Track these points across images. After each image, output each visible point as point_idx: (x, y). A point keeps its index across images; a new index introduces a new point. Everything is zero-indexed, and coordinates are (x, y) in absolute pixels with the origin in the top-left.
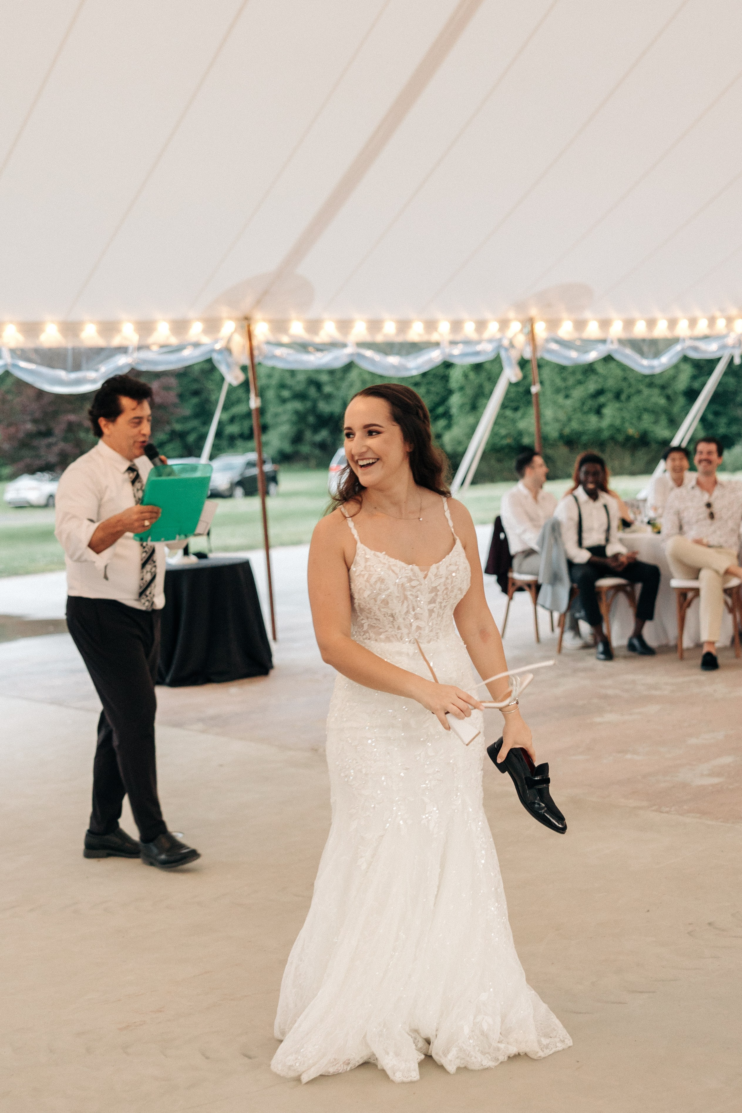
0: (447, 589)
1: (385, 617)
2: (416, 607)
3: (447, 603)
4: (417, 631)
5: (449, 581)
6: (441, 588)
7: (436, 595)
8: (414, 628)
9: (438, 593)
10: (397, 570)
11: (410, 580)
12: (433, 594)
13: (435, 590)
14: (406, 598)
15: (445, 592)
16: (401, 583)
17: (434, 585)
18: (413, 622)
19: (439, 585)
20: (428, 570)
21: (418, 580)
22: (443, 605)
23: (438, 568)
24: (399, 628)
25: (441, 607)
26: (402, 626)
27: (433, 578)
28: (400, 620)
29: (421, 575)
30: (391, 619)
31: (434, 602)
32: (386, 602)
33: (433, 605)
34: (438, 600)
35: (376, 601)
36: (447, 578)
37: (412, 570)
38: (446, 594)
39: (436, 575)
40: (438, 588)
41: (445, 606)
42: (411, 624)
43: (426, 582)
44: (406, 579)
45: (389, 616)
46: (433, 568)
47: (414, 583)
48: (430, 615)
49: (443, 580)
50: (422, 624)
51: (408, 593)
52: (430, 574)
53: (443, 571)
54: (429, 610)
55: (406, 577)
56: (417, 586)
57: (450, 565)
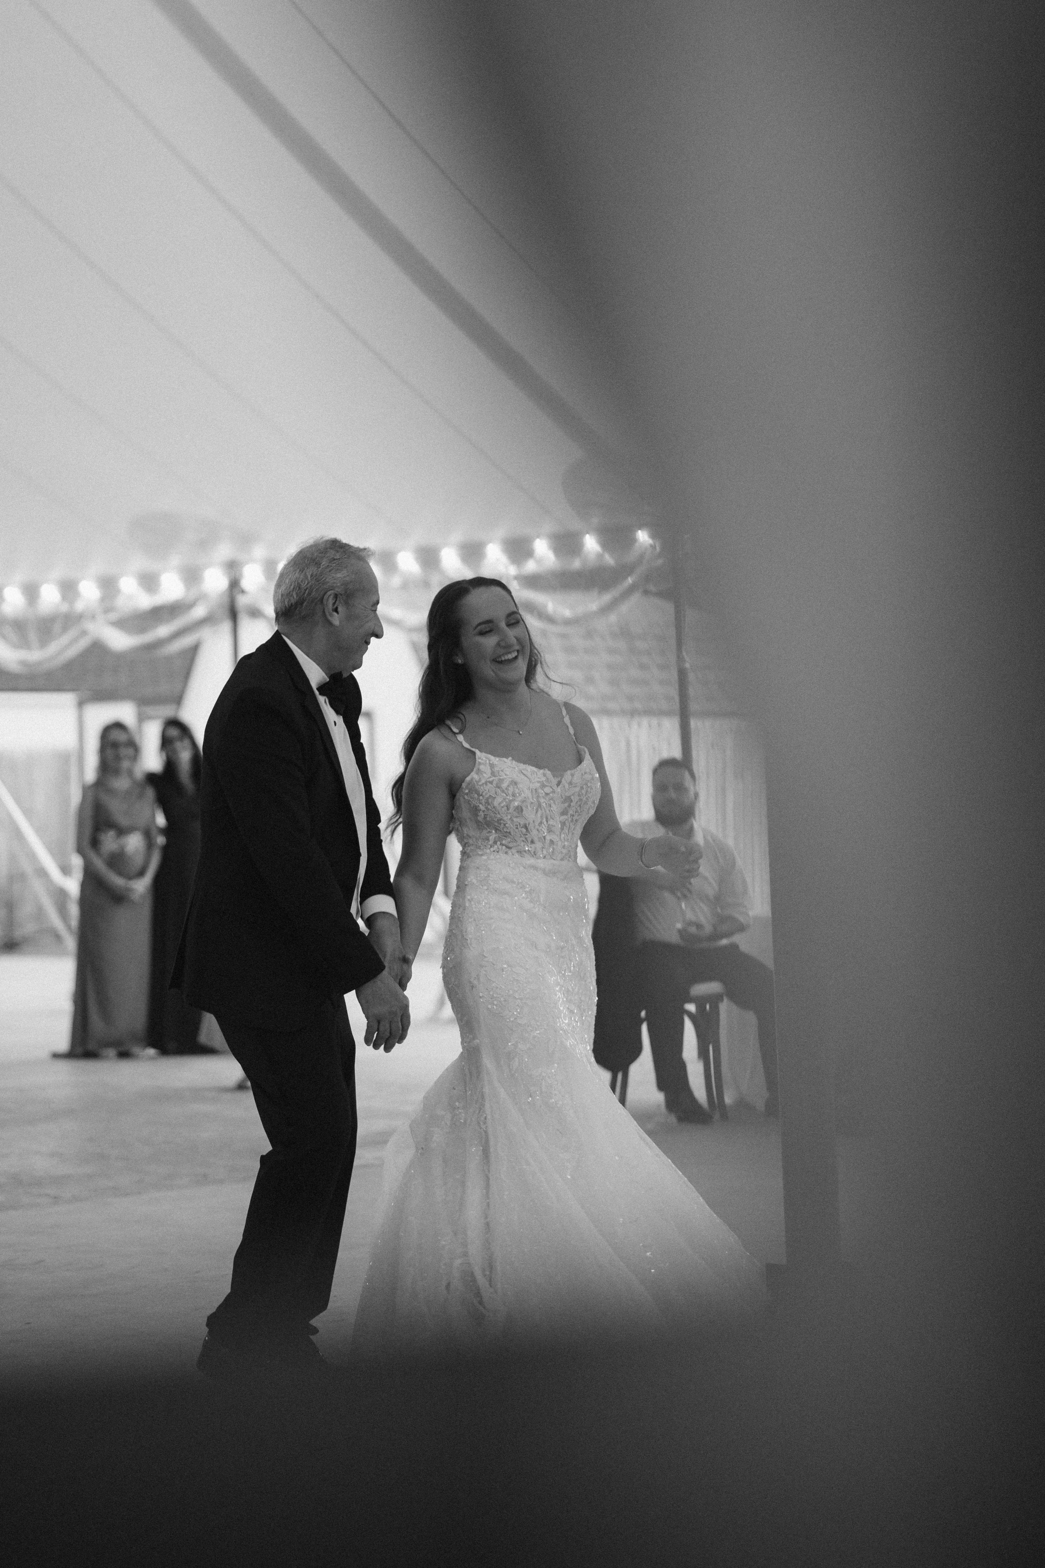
0: (581, 800)
1: (517, 828)
2: (549, 817)
3: (580, 816)
4: (550, 846)
5: (584, 792)
6: (575, 799)
7: (569, 806)
8: (548, 842)
9: (572, 804)
10: (529, 775)
11: (543, 786)
12: (566, 805)
13: (568, 799)
14: (540, 805)
15: (579, 803)
16: (535, 788)
17: (567, 794)
18: (546, 835)
19: (573, 795)
20: (562, 776)
21: (551, 787)
22: (575, 818)
23: (572, 775)
24: (532, 842)
25: (572, 821)
26: (536, 839)
27: (567, 786)
28: (534, 832)
29: (555, 781)
30: (524, 830)
31: (567, 814)
32: (519, 810)
33: (565, 817)
34: (571, 812)
35: (508, 809)
36: (582, 788)
37: (544, 775)
38: (580, 806)
39: (570, 783)
40: (572, 797)
41: (576, 821)
42: (544, 837)
43: (559, 790)
44: (539, 784)
45: (522, 828)
46: (568, 775)
47: (547, 790)
48: (562, 829)
49: (577, 789)
50: (555, 838)
51: (542, 800)
52: (563, 780)
53: (577, 779)
54: (560, 822)
55: (538, 782)
56: (550, 793)
57: (585, 773)
